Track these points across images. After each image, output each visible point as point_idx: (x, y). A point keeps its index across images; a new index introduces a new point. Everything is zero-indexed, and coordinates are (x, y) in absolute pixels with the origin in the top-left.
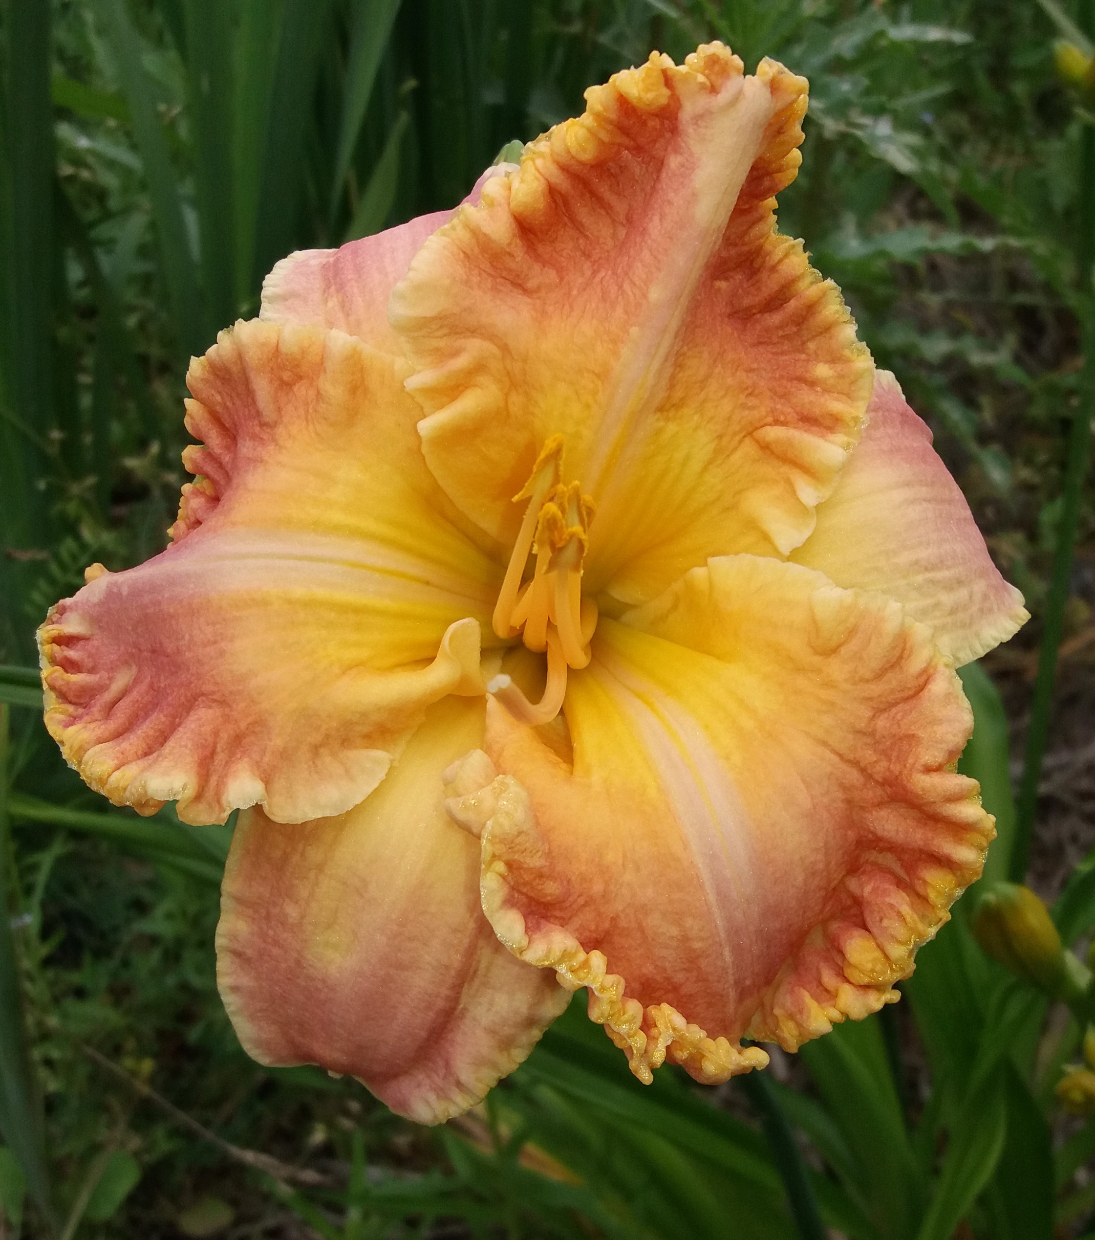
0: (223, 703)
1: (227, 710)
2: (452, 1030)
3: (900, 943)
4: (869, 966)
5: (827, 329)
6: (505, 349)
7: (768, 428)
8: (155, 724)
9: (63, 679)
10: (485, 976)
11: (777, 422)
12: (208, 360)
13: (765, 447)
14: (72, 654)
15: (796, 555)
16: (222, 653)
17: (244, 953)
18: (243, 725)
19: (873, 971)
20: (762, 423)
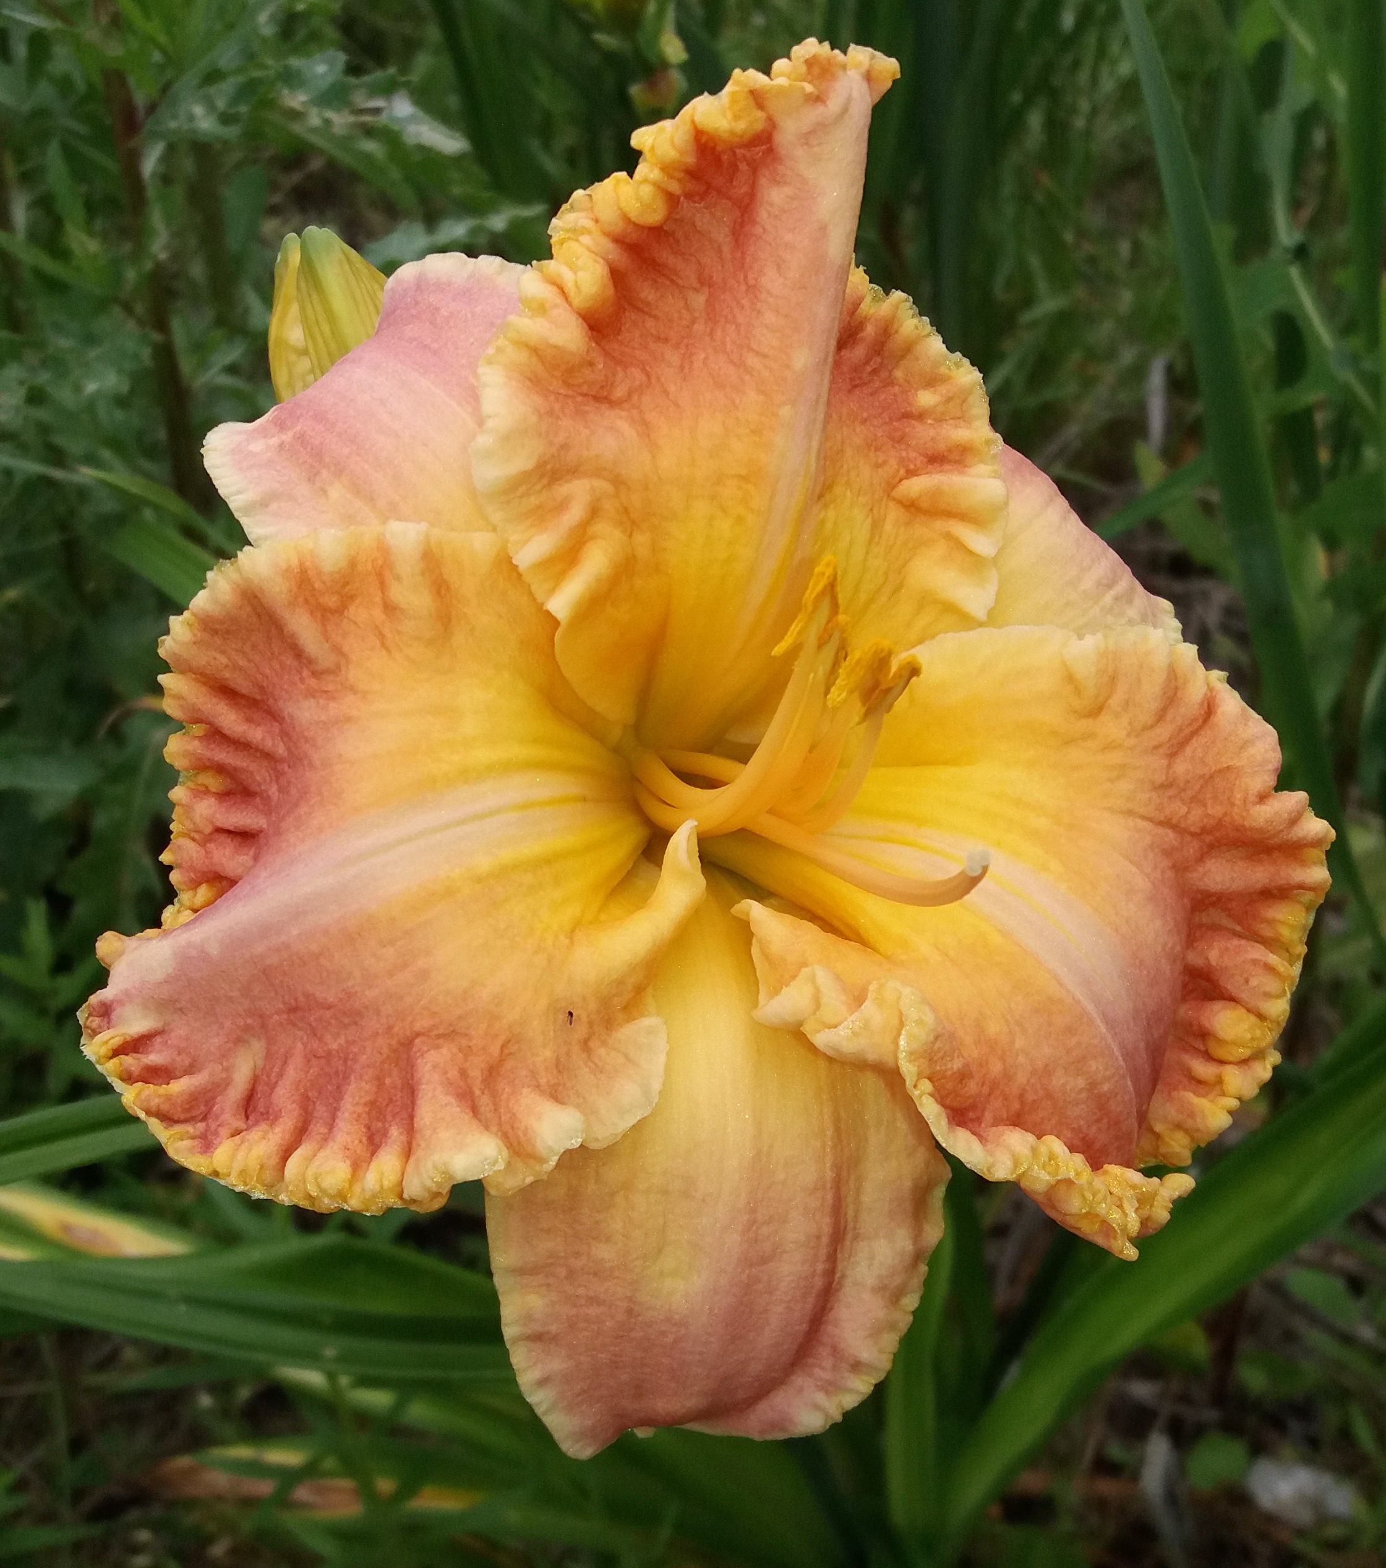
0: (451, 1034)
1: (464, 1042)
2: (832, 1309)
3: (1278, 997)
4: (1249, 1036)
5: (908, 349)
6: (618, 482)
7: (905, 482)
8: (360, 1097)
9: (160, 1096)
10: (855, 1228)
11: (911, 473)
12: (194, 615)
13: (912, 507)
14: (153, 1058)
15: (993, 619)
16: (424, 975)
17: (548, 1332)
18: (495, 1050)
19: (1253, 1039)
20: (898, 479)
